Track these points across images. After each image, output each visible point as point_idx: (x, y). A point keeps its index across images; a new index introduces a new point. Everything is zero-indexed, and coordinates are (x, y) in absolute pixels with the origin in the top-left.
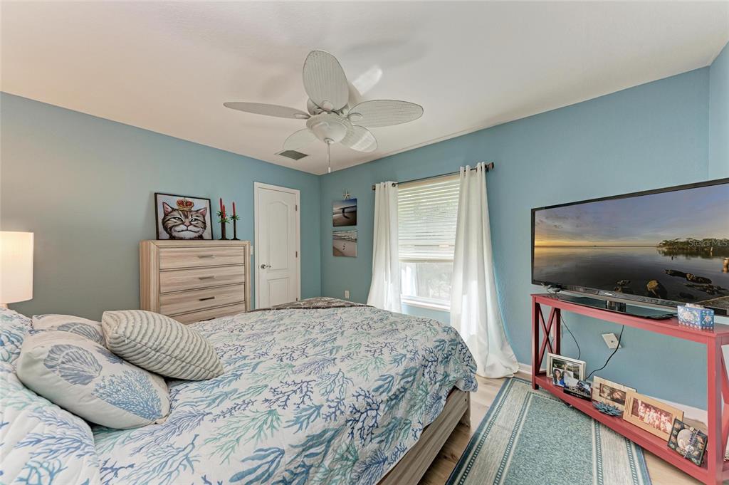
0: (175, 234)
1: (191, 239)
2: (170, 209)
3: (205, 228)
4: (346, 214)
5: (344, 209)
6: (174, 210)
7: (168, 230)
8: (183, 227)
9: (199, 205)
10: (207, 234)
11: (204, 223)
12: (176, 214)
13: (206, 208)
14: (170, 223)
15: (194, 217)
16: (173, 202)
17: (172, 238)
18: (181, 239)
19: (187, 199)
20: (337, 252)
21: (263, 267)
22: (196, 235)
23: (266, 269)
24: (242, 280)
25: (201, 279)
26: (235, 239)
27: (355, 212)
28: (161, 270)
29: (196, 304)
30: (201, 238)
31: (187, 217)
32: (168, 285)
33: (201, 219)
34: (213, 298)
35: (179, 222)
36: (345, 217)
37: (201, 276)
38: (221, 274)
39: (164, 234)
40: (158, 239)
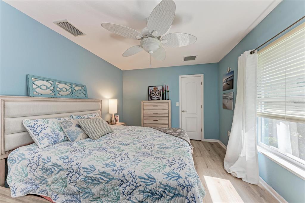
0: (152, 98)
1: (156, 100)
2: (152, 91)
3: (160, 96)
4: (228, 82)
5: (227, 79)
6: (153, 91)
7: (151, 97)
8: (154, 96)
9: (160, 88)
10: (161, 98)
11: (160, 94)
12: (153, 92)
13: (161, 89)
14: (151, 95)
15: (158, 93)
16: (152, 88)
17: (152, 100)
18: (154, 100)
19: (156, 87)
20: (225, 107)
21: (183, 112)
22: (158, 98)
23: (185, 112)
24: (167, 115)
25: (154, 113)
26: (168, 100)
27: (233, 80)
28: (144, 109)
29: (152, 122)
30: (159, 99)
31: (156, 93)
32: (145, 114)
33: (160, 93)
34: (157, 120)
35: (154, 95)
36: (228, 84)
37: (154, 112)
38: (160, 112)
39: (150, 99)
40: (148, 100)
